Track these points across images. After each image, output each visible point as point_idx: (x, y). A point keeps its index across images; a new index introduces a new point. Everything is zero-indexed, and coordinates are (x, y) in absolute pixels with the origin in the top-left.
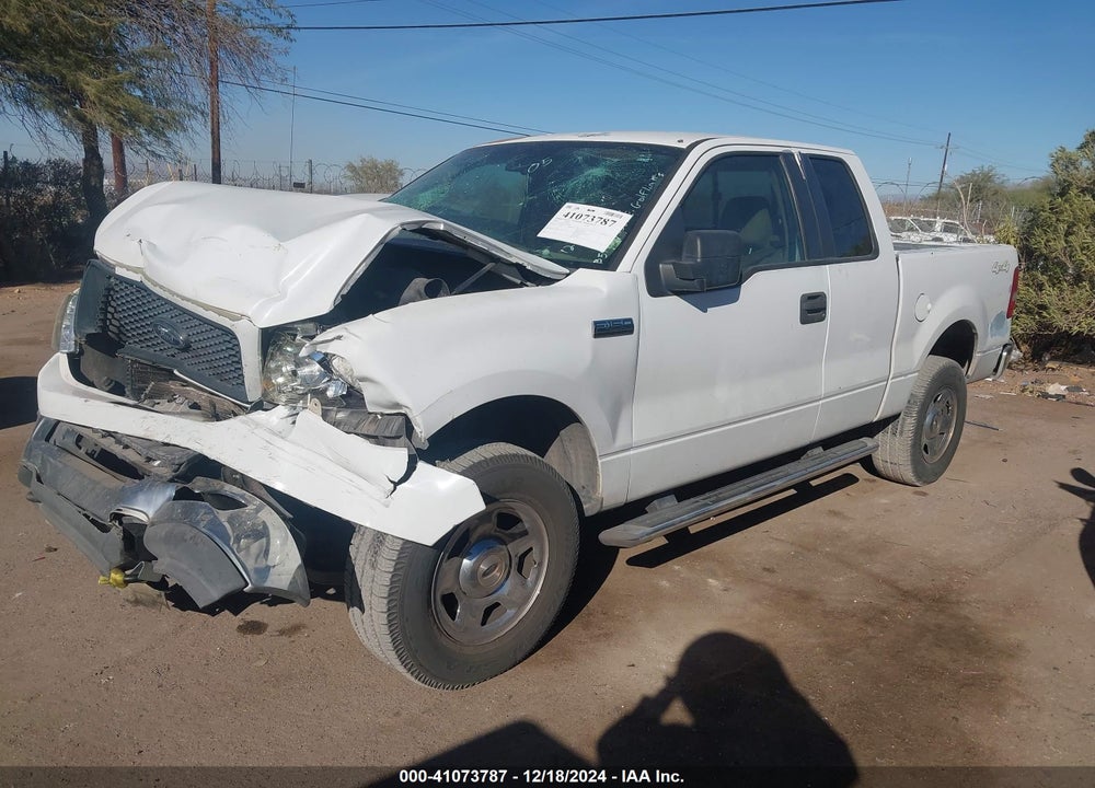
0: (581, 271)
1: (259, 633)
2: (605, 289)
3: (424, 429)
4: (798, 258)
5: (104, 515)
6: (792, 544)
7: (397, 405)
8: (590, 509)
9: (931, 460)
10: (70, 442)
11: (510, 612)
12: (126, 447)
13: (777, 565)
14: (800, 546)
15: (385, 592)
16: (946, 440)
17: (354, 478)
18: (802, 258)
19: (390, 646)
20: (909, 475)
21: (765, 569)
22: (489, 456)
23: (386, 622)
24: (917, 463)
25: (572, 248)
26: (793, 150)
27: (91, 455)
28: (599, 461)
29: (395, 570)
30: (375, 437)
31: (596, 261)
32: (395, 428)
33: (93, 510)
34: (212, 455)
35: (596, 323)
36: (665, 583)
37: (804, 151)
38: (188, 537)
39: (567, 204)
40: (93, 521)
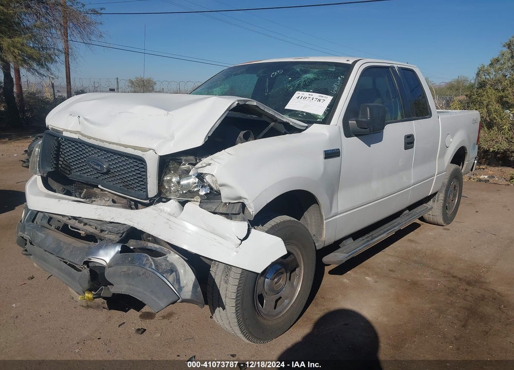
0: (315, 125)
1: (152, 319)
2: (327, 134)
3: (253, 209)
4: (399, 118)
5: (78, 262)
6: (397, 257)
7: (240, 198)
8: (319, 246)
9: (449, 212)
10: (45, 222)
11: (286, 301)
12: (85, 224)
13: (395, 268)
14: (402, 258)
15: (234, 296)
16: (454, 204)
17: (216, 237)
18: (402, 117)
19: (236, 324)
20: (441, 221)
21: (390, 270)
22: (279, 222)
23: (235, 311)
24: (445, 215)
25: (305, 114)
26: (395, 65)
27: (58, 229)
28: (325, 222)
29: (239, 284)
30: (228, 214)
31: (318, 120)
32: (238, 209)
33: (69, 259)
34: (139, 227)
35: (325, 151)
36: (345, 280)
37: (399, 66)
38: (141, 273)
39: (297, 92)
40: (69, 265)
